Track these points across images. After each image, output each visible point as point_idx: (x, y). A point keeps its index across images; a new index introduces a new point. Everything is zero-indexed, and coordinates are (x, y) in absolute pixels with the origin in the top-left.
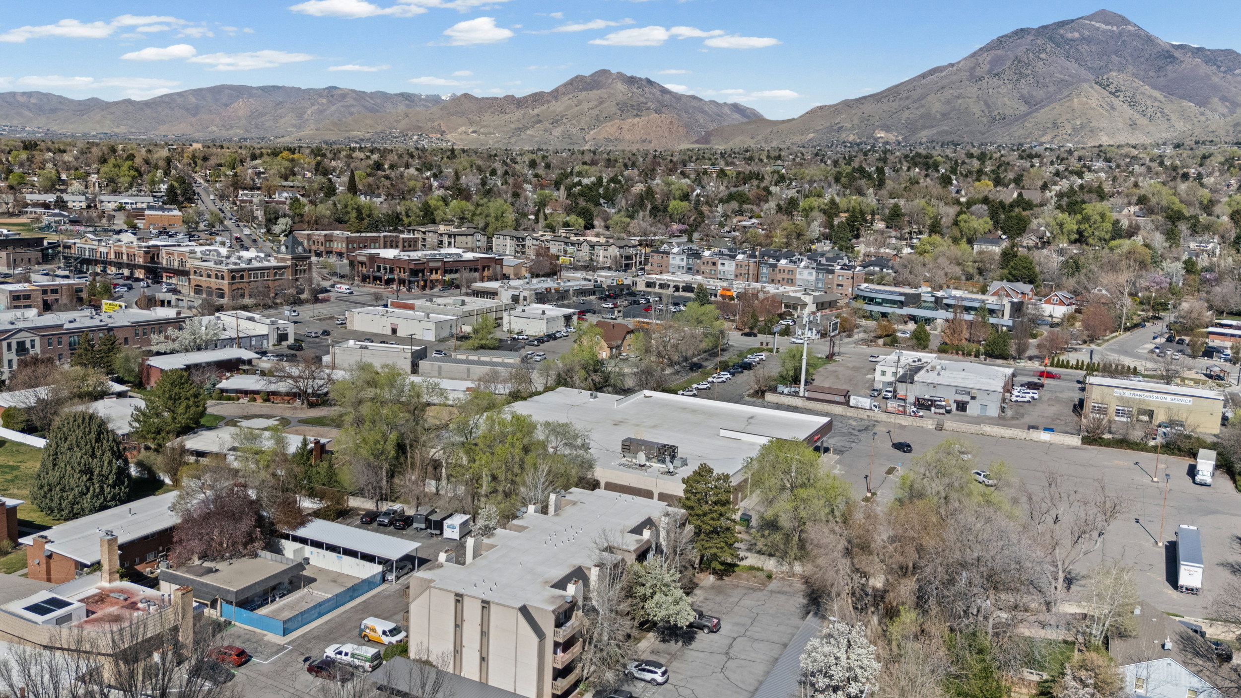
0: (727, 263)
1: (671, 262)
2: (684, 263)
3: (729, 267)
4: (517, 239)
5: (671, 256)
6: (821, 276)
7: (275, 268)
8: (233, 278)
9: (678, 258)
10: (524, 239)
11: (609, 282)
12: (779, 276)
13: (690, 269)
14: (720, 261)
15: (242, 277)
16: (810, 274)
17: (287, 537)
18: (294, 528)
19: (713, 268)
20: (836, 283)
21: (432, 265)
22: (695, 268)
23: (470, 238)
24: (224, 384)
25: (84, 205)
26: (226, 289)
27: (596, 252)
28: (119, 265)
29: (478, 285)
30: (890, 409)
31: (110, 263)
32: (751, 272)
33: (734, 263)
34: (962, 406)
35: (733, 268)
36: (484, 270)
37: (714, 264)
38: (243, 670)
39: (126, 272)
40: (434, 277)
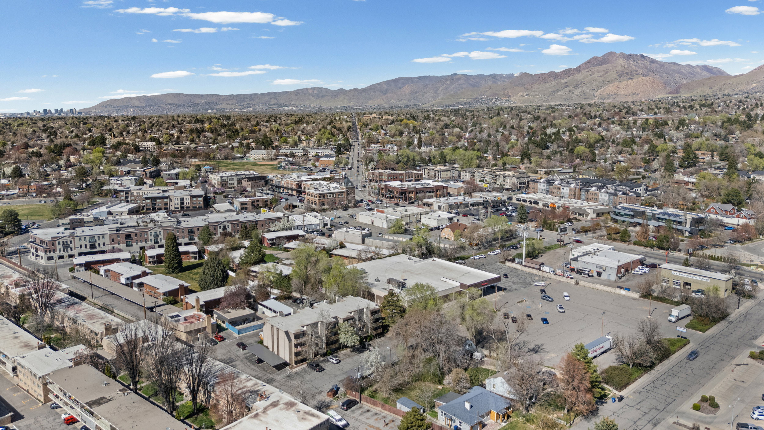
0: (565, 188)
1: (539, 187)
2: (545, 188)
3: (566, 191)
4: (471, 172)
5: (539, 184)
6: (611, 197)
7: (338, 192)
8: (320, 197)
9: (542, 185)
10: (474, 173)
11: (492, 199)
12: (590, 197)
13: (547, 191)
14: (562, 187)
15: (324, 197)
16: (606, 196)
17: (260, 304)
18: (262, 301)
19: (558, 191)
20: (618, 201)
21: (410, 190)
22: (550, 190)
23: (449, 172)
24: (287, 245)
25: (302, 154)
26: (317, 201)
27: (506, 180)
28: (288, 189)
29: (427, 200)
30: (558, 273)
31: (285, 188)
32: (577, 194)
33: (568, 188)
34: (599, 274)
35: (568, 191)
36: (437, 191)
37: (559, 188)
38: (221, 343)
39: (290, 192)
40: (411, 195)
